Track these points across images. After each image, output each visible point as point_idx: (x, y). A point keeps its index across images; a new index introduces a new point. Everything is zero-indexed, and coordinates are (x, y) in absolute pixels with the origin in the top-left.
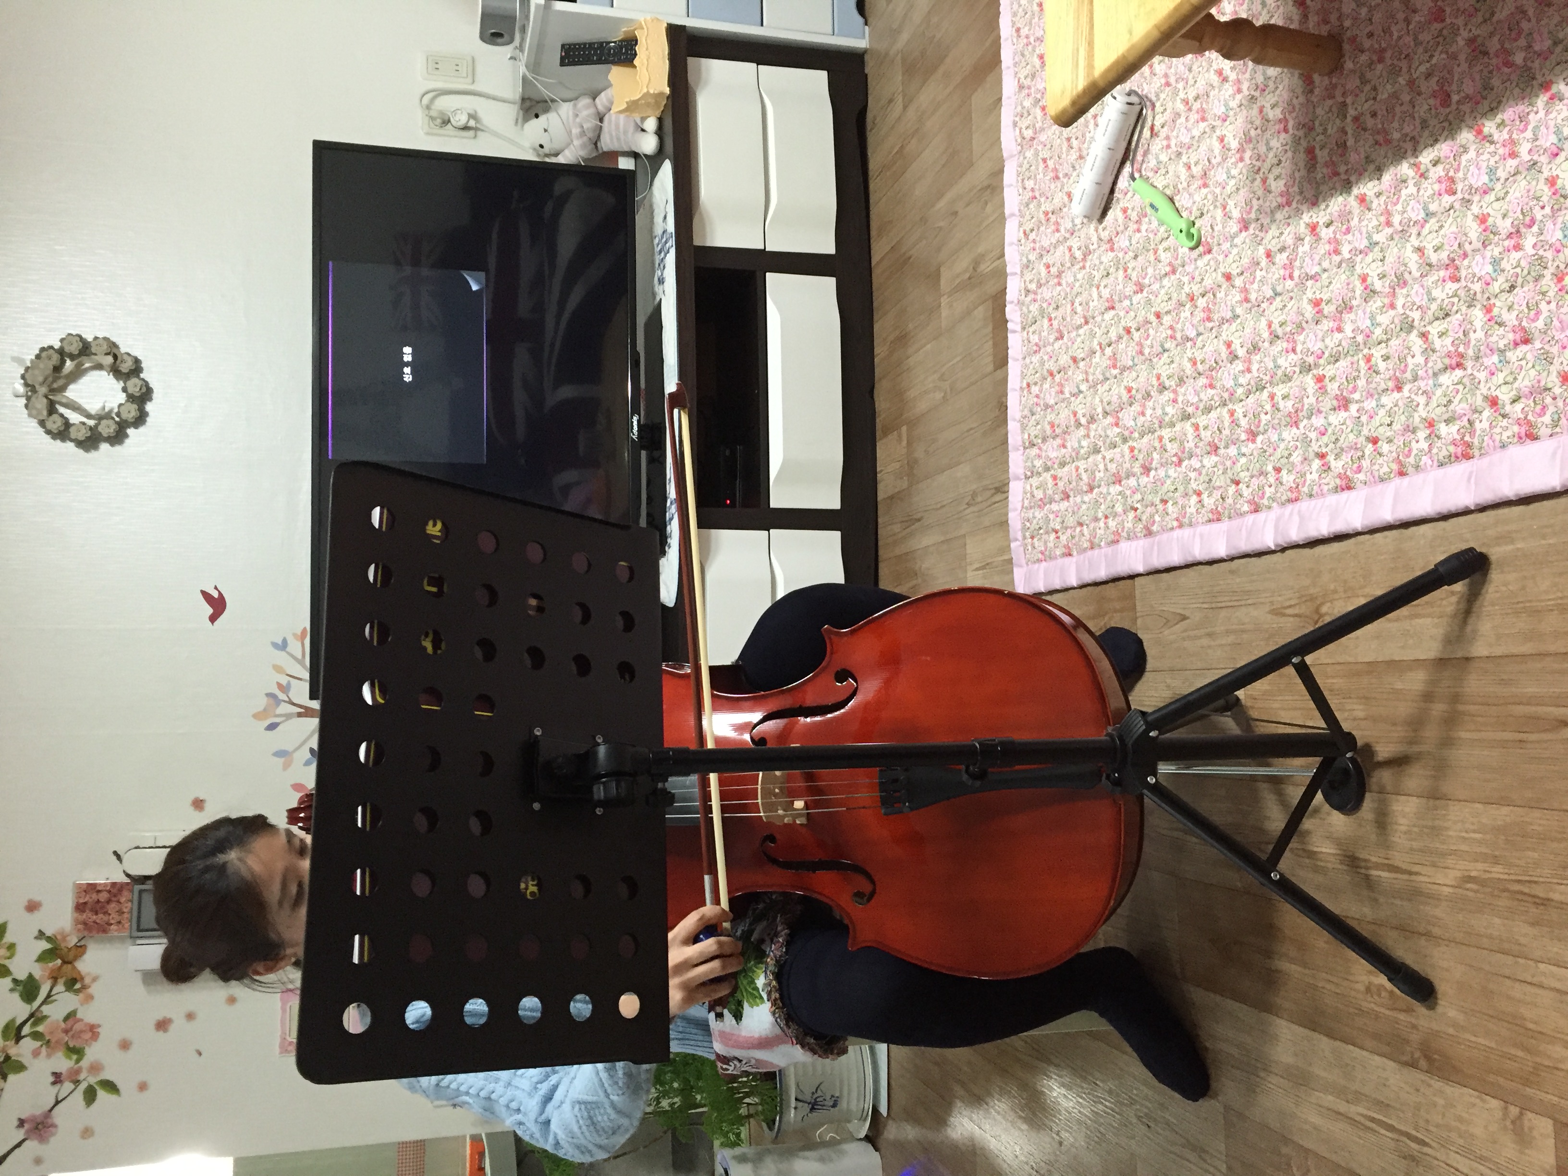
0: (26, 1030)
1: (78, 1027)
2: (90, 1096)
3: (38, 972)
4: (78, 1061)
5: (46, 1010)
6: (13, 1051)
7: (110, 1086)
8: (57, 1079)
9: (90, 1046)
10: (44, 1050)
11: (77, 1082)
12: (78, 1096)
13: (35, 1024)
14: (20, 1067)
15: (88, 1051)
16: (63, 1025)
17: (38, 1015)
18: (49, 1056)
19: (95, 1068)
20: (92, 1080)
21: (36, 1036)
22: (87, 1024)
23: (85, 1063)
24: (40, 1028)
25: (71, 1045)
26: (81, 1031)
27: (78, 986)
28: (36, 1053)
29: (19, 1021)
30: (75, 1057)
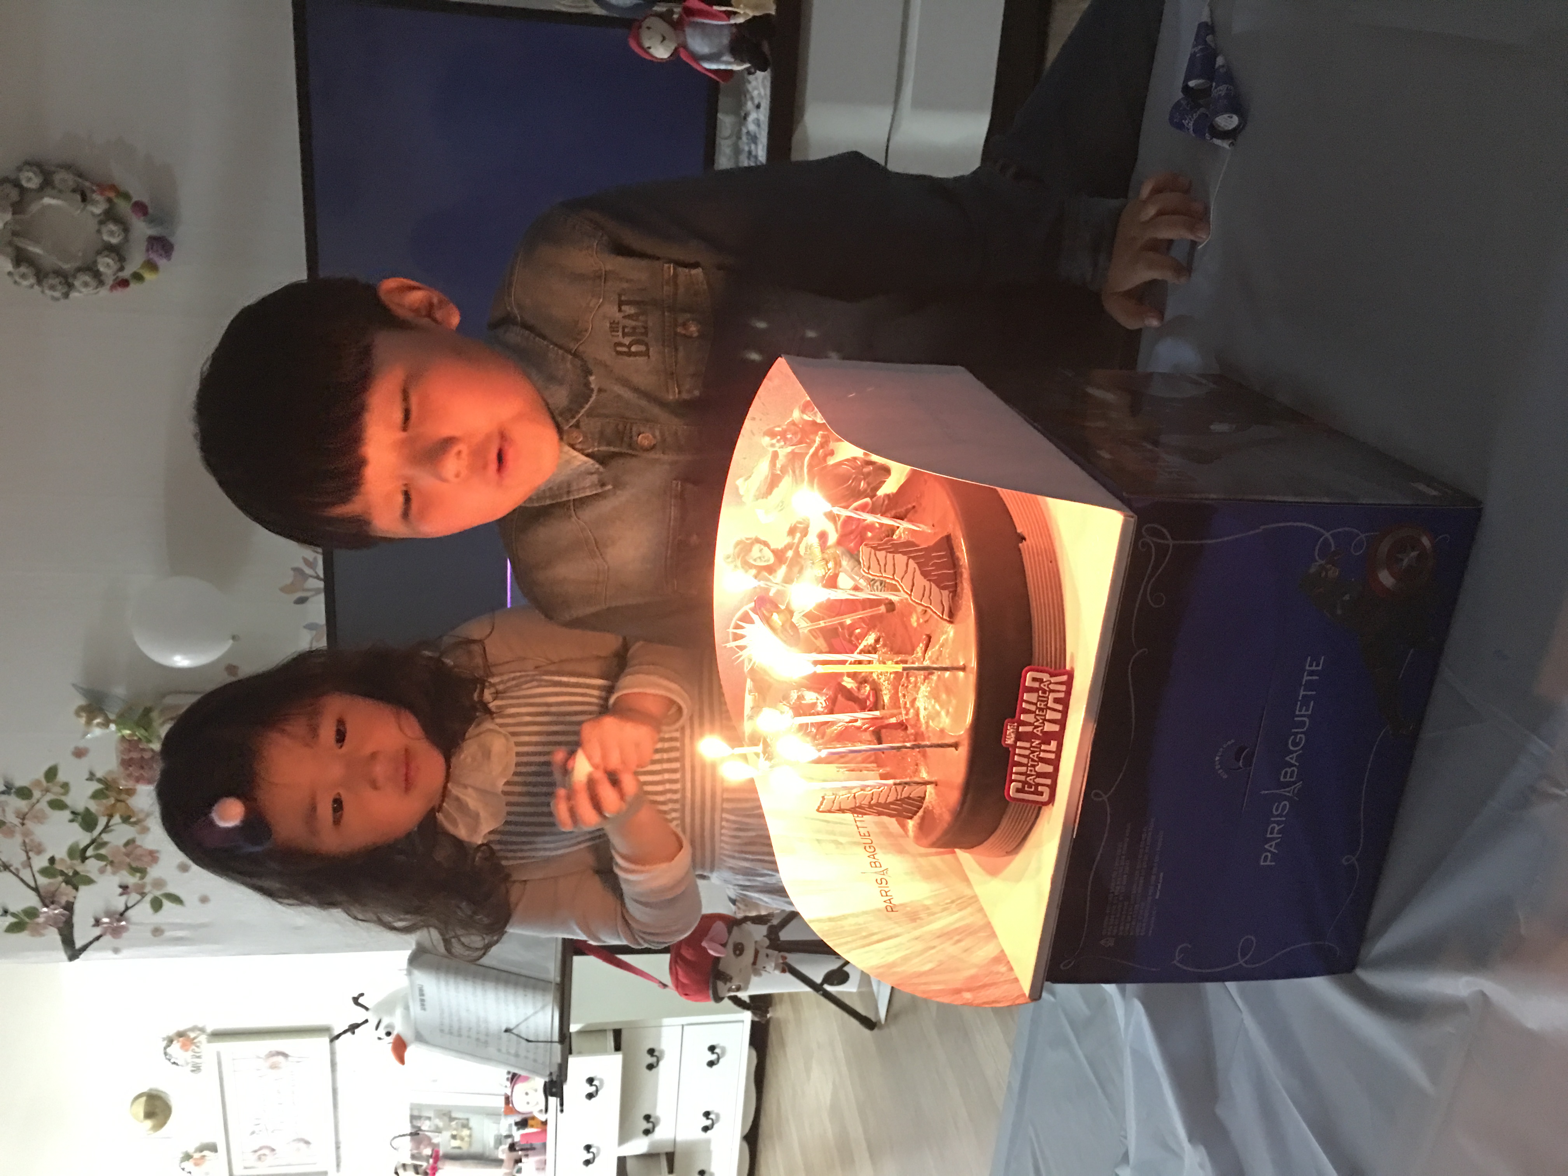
0: (90, 852)
1: (138, 852)
2: (157, 905)
3: (93, 806)
4: (142, 878)
5: (105, 837)
6: (80, 868)
7: (176, 899)
8: (125, 888)
9: (150, 866)
10: (109, 868)
11: (143, 895)
12: (146, 905)
13: (97, 848)
14: (89, 881)
15: (149, 869)
16: (123, 850)
17: (99, 841)
18: (114, 873)
19: (159, 883)
20: (158, 893)
21: (100, 857)
22: (146, 850)
23: (148, 879)
24: (103, 851)
25: (134, 865)
26: (141, 855)
27: (133, 820)
28: (102, 871)
29: (82, 846)
30: (138, 875)
